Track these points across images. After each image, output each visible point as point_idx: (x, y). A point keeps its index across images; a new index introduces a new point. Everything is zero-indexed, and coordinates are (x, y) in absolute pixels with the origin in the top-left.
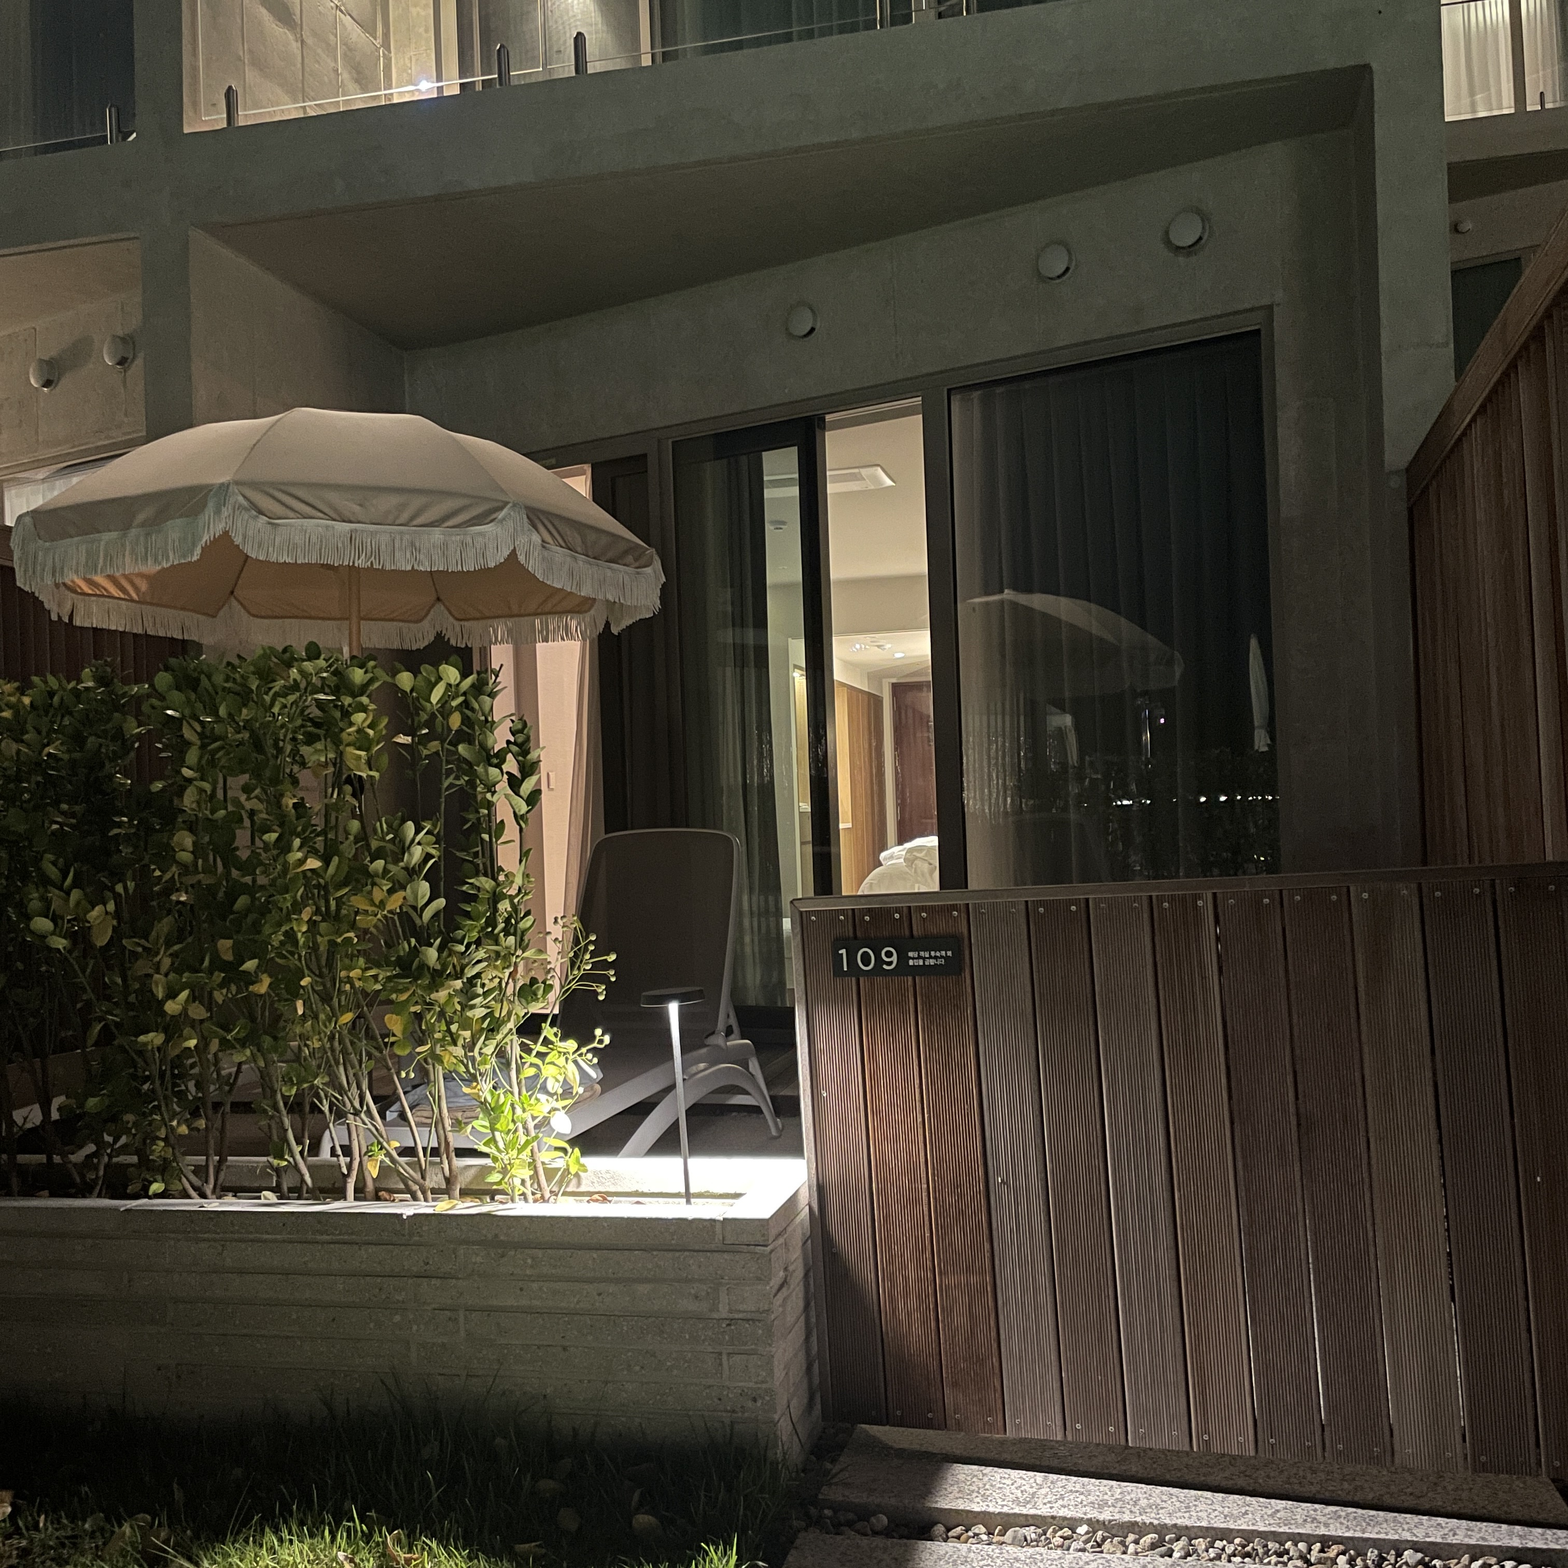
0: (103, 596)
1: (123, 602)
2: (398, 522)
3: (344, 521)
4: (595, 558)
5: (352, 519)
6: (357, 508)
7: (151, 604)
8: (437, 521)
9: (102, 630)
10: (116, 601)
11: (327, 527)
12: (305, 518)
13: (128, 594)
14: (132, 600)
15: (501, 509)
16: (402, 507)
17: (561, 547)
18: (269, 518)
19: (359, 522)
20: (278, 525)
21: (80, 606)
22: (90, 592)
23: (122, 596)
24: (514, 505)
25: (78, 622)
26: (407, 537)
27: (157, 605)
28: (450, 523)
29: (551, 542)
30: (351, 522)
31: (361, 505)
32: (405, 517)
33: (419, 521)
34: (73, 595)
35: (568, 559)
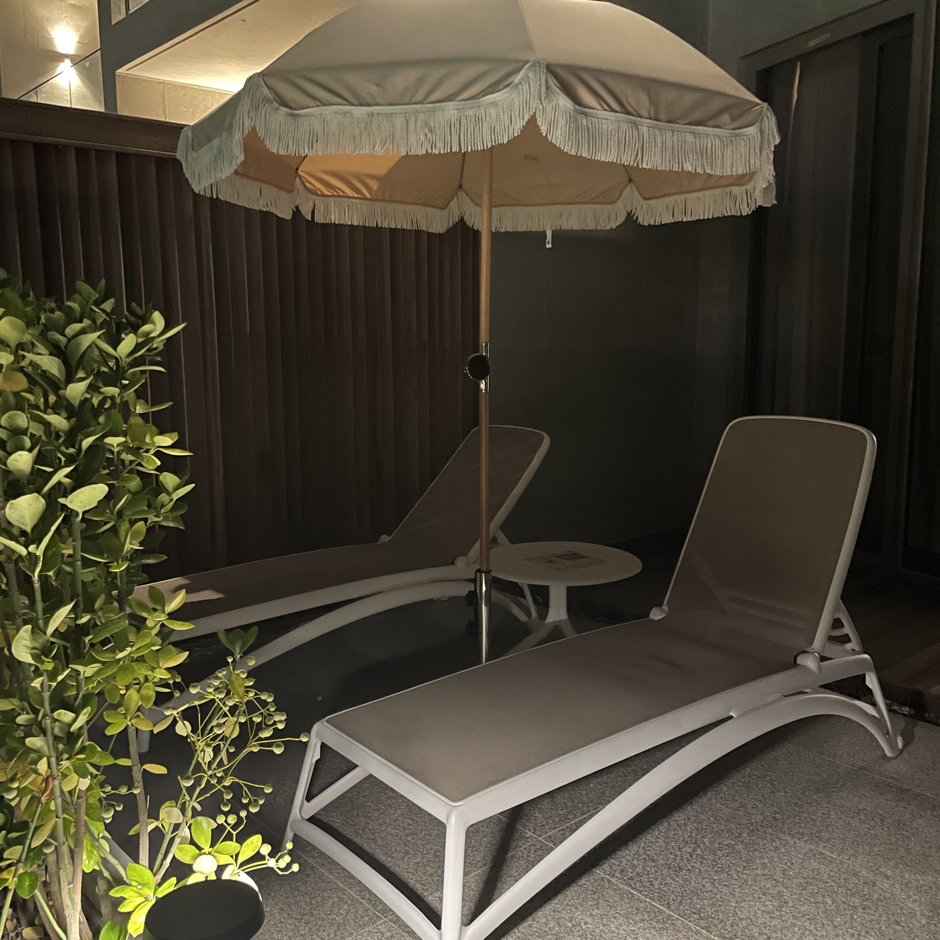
0: (340, 196)
1: (358, 201)
2: (414, 100)
3: (362, 105)
4: (669, 122)
5: (370, 102)
6: (374, 89)
7: (383, 201)
8: (452, 95)
9: (340, 225)
10: (350, 200)
11: (345, 113)
12: (325, 105)
13: (362, 193)
14: (365, 199)
15: (518, 70)
16: (420, 81)
17: (613, 110)
18: (291, 108)
19: (377, 104)
20: (298, 115)
21: (320, 206)
22: (328, 193)
23: (356, 195)
24: (534, 65)
25: (319, 219)
26: (422, 117)
27: (388, 201)
28: (466, 95)
29: (598, 107)
30: (368, 105)
31: (378, 85)
32: (420, 95)
33: (436, 96)
34: (314, 197)
35: (624, 126)
